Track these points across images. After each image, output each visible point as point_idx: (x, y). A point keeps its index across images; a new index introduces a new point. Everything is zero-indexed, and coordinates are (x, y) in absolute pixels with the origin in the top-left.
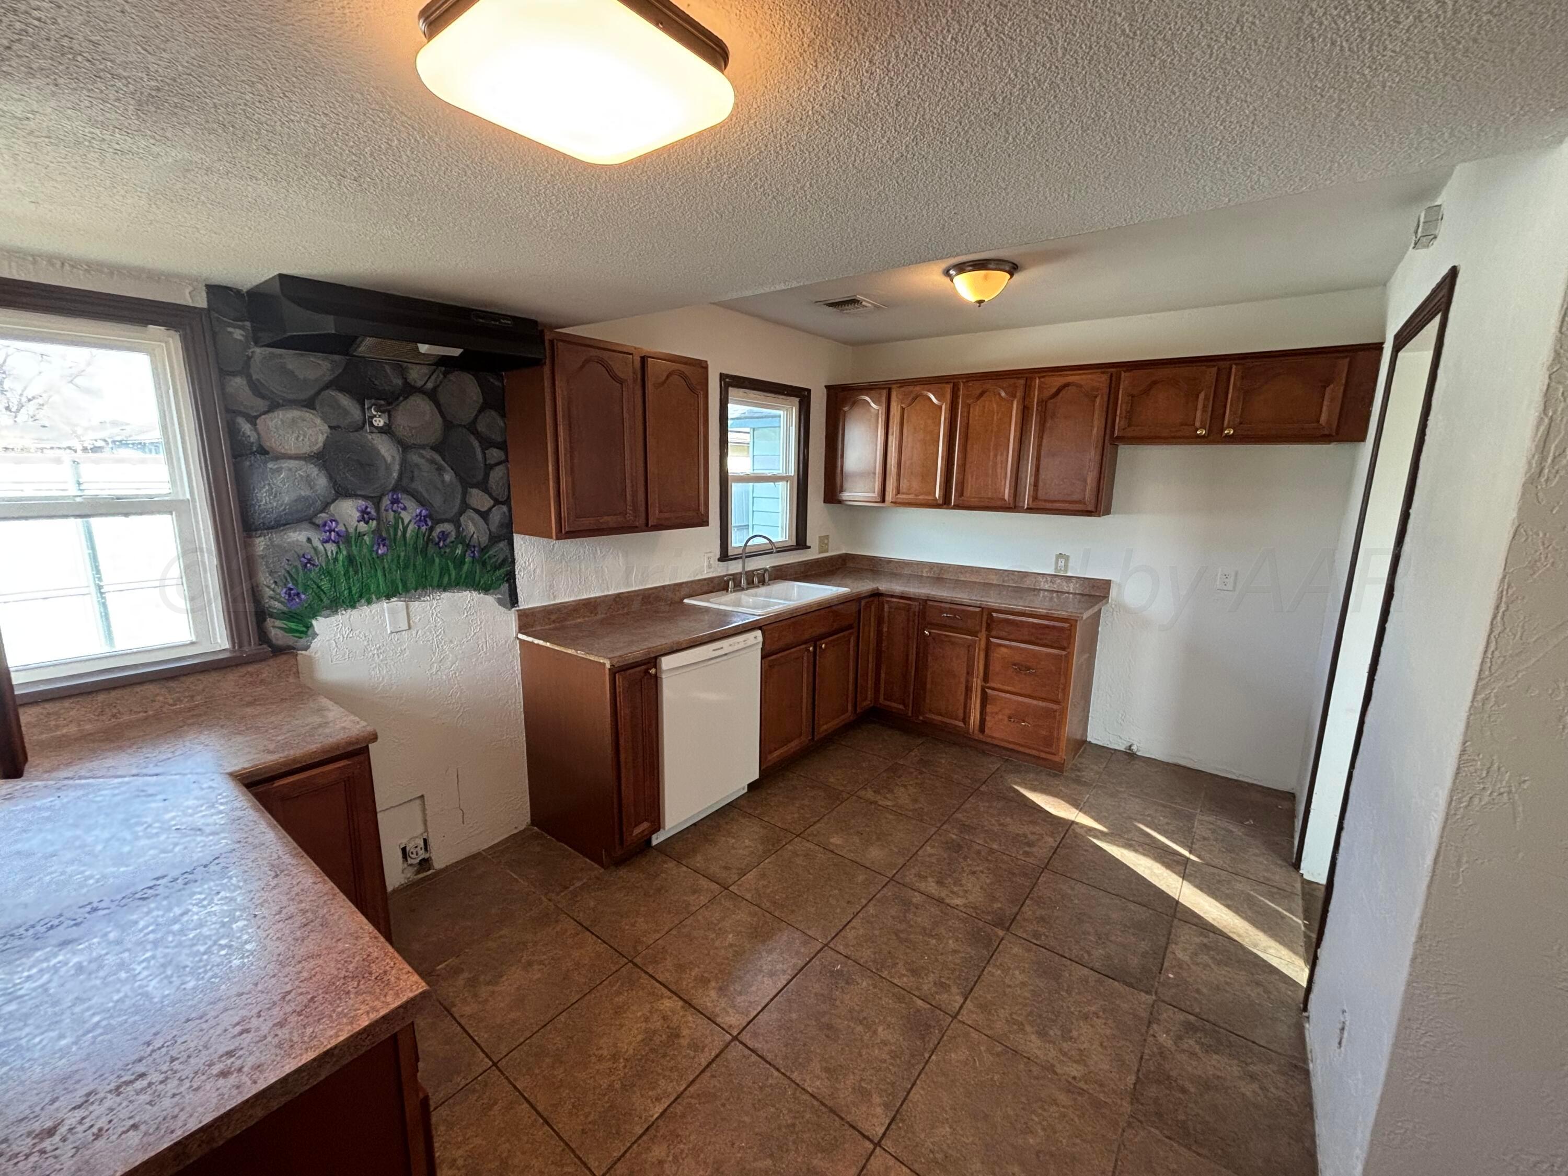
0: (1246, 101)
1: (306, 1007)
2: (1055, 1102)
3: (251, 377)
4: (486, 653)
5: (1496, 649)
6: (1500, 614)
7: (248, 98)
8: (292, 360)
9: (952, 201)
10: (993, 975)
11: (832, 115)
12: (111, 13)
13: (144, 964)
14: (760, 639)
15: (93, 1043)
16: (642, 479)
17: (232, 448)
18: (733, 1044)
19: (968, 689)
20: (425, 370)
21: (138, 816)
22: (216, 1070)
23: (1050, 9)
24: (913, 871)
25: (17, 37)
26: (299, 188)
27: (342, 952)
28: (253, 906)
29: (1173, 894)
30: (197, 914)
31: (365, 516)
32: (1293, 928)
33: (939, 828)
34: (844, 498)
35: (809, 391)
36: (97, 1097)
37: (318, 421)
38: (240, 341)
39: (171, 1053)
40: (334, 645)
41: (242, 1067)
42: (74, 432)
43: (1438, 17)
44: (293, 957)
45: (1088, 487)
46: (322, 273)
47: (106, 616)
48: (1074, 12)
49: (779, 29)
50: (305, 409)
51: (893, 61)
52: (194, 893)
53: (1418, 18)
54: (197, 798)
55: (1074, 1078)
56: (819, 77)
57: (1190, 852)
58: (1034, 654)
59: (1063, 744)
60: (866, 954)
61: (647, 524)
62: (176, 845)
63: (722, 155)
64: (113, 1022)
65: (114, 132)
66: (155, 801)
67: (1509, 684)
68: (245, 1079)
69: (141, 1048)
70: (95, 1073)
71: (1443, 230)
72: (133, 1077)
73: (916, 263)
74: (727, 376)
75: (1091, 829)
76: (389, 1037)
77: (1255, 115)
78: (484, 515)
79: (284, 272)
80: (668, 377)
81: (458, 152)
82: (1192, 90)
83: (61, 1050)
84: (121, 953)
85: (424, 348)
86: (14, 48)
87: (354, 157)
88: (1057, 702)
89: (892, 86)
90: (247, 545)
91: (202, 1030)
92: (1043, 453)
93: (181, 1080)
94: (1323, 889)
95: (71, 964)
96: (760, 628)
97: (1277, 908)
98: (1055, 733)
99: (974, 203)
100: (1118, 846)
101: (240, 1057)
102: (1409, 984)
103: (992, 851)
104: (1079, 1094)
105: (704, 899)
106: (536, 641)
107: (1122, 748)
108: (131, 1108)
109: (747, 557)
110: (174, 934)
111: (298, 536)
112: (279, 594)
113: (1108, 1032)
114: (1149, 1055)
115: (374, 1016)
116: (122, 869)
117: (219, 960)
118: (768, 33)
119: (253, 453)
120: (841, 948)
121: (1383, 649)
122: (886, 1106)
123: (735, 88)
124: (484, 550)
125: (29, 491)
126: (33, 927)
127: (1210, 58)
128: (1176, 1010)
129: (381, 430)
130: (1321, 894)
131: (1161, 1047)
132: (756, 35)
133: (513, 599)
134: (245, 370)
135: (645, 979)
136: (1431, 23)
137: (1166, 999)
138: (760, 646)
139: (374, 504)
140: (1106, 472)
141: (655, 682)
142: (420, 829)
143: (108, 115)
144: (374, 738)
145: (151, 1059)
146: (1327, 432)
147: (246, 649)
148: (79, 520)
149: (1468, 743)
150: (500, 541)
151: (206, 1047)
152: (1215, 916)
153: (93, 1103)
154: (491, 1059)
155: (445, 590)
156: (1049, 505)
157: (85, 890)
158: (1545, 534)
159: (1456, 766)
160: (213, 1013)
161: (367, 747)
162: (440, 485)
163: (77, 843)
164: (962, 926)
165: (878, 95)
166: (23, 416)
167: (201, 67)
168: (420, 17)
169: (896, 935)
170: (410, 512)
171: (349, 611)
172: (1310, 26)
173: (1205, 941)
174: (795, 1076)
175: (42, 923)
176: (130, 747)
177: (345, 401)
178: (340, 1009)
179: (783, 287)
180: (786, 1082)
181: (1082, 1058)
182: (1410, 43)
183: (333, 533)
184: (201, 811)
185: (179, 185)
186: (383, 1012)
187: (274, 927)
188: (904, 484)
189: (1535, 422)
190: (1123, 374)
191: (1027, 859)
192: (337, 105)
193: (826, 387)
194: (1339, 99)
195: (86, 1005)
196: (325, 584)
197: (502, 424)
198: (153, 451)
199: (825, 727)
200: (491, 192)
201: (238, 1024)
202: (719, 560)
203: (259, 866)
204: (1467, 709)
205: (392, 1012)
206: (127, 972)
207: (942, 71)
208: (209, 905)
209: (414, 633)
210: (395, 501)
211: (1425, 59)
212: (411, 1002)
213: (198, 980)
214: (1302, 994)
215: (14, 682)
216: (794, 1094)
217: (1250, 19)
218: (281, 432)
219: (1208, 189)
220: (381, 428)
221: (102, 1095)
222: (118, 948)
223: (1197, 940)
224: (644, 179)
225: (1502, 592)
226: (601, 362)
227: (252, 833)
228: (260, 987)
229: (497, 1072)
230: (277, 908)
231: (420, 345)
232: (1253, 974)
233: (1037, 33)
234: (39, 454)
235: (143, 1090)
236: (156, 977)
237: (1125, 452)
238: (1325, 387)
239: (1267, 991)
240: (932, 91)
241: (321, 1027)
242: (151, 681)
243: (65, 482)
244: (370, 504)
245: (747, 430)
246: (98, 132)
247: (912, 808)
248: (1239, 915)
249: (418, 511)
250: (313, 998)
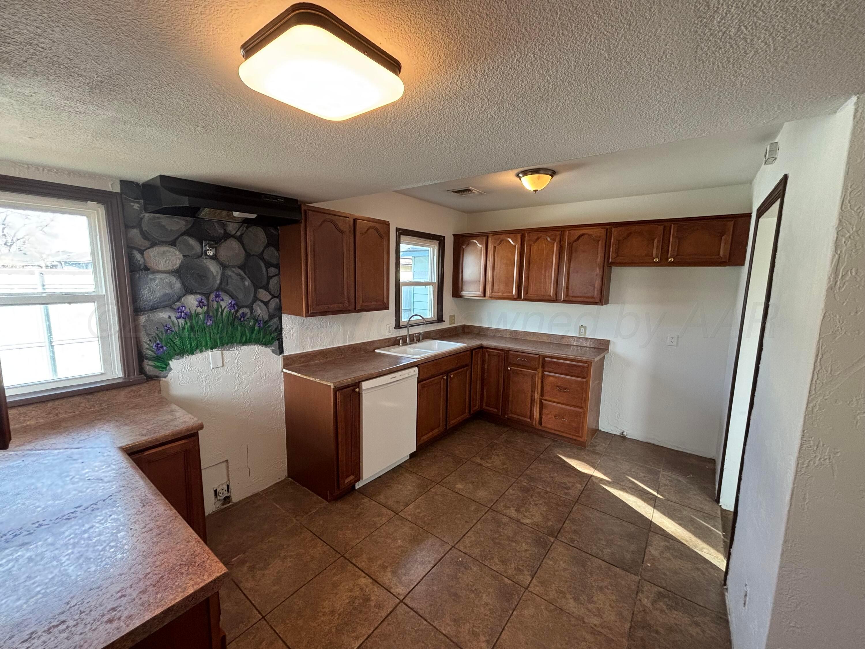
0: (670, 92)
1: (158, 582)
2: (584, 640)
3: (142, 229)
4: (265, 380)
5: (818, 379)
6: (819, 360)
7: (149, 86)
8: (165, 220)
9: (519, 140)
10: (548, 564)
11: (455, 97)
12: (80, 45)
13: (67, 557)
14: (417, 372)
15: (36, 603)
16: (352, 283)
17: (130, 268)
18: (400, 605)
19: (532, 401)
20: (236, 225)
21: (67, 472)
22: (106, 618)
23: (567, 47)
24: (502, 504)
25: (30, 56)
26: (173, 132)
27: (180, 550)
28: (130, 524)
29: (649, 516)
30: (98, 528)
31: (201, 304)
32: (716, 536)
33: (517, 479)
34: (463, 295)
35: (444, 237)
36: (36, 635)
37: (177, 252)
38: (137, 209)
39: (80, 609)
40: (181, 375)
41: (121, 617)
42: (42, 257)
43: (766, 51)
44: (152, 553)
45: (596, 290)
46: (183, 175)
47: (53, 359)
48: (579, 48)
49: (427, 55)
50: (170, 246)
51: (487, 71)
52: (97, 516)
53: (757, 52)
54: (101, 462)
55: (595, 625)
56: (448, 78)
57: (658, 493)
58: (569, 381)
59: (585, 432)
60: (476, 552)
61: (355, 309)
62: (88, 488)
63: (397, 116)
64: (48, 591)
65: (77, 102)
66: (77, 463)
67: (825, 398)
68: (122, 624)
69: (63, 606)
70: (36, 621)
71: (780, 154)
72: (58, 623)
73: (501, 171)
74: (400, 229)
75: (602, 480)
76: (205, 600)
77: (675, 99)
78: (266, 304)
79: (163, 174)
80: (368, 230)
81: (258, 114)
82: (642, 86)
83: (17, 607)
84: (54, 551)
85: (236, 214)
86: (28, 61)
87: (203, 117)
88: (581, 408)
89: (486, 82)
90: (135, 320)
91: (98, 595)
92: (571, 272)
93: (86, 625)
94: (732, 514)
95: (26, 557)
96: (417, 366)
97: (707, 525)
98: (581, 425)
99: (531, 141)
100: (617, 489)
101: (120, 611)
102: (781, 568)
103: (547, 492)
104: (598, 635)
105: (384, 520)
106: (293, 373)
107: (618, 434)
108: (56, 641)
109: (410, 326)
110: (84, 539)
111: (164, 315)
112: (152, 347)
113: (614, 598)
114: (637, 611)
115: (197, 587)
116: (57, 502)
117: (109, 555)
118: (422, 57)
119: (141, 270)
120: (462, 548)
121: (758, 379)
122: (488, 642)
123: (404, 84)
124: (266, 323)
125: (17, 290)
126: (5, 535)
127: (651, 70)
128: (652, 585)
129: (211, 258)
130: (731, 517)
131: (644, 606)
132: (415, 58)
133: (281, 350)
134: (139, 226)
135: (350, 567)
136: (763, 54)
137: (646, 578)
138: (417, 376)
139: (206, 297)
140: (605, 282)
141: (359, 395)
142: (226, 480)
143: (74, 94)
144: (201, 427)
145: (69, 612)
146: (723, 260)
147: (132, 377)
148: (42, 306)
149: (805, 431)
150: (275, 318)
151: (101, 605)
152: (672, 530)
153: (34, 638)
154: (261, 615)
155: (243, 345)
156: (574, 299)
157: (36, 514)
158: (840, 317)
159: (800, 444)
160: (105, 586)
161: (198, 432)
162: (242, 288)
163: (33, 487)
164: (530, 535)
165: (479, 87)
166: (14, 248)
167: (125, 71)
168: (241, 49)
169: (493, 540)
170: (226, 302)
171: (190, 356)
172: (701, 56)
173: (668, 544)
174: (436, 624)
175: (10, 533)
176: (64, 432)
177: (192, 242)
178: (177, 584)
179: (429, 183)
180: (431, 627)
181: (599, 613)
182: (754, 64)
183: (183, 313)
184: (103, 469)
185: (109, 130)
186: (202, 585)
187: (142, 535)
188: (496, 287)
189: (831, 257)
190: (613, 229)
191: (566, 497)
192: (196, 90)
193: (453, 235)
194: (719, 91)
195: (33, 581)
196: (177, 341)
197: (277, 255)
198: (85, 267)
199: (453, 422)
200: (275, 134)
201: (119, 592)
202: (395, 328)
203: (134, 500)
204: (804, 413)
205: (206, 586)
206: (57, 562)
207: (512, 76)
208: (105, 522)
209: (226, 368)
210: (217, 296)
211: (762, 72)
212: (218, 580)
213: (97, 566)
214: (723, 575)
215: (7, 395)
216: (435, 635)
217: (670, 52)
218: (157, 259)
219: (653, 135)
220: (211, 256)
221: (40, 633)
222: (52, 548)
223: (663, 544)
224: (356, 128)
225: (819, 347)
226: (332, 222)
227: (131, 481)
228: (132, 570)
229: (265, 622)
230: (144, 525)
231: (234, 213)
232: (695, 564)
233: (561, 58)
234: (21, 269)
235: (63, 631)
236: (73, 565)
237: (616, 271)
238: (721, 237)
239: (704, 574)
240: (507, 85)
241: (166, 593)
242: (78, 395)
243: (36, 285)
244: (203, 297)
245: (411, 257)
246: (68, 102)
247: (501, 467)
248: (686, 529)
249: (230, 301)
250: (162, 577)
